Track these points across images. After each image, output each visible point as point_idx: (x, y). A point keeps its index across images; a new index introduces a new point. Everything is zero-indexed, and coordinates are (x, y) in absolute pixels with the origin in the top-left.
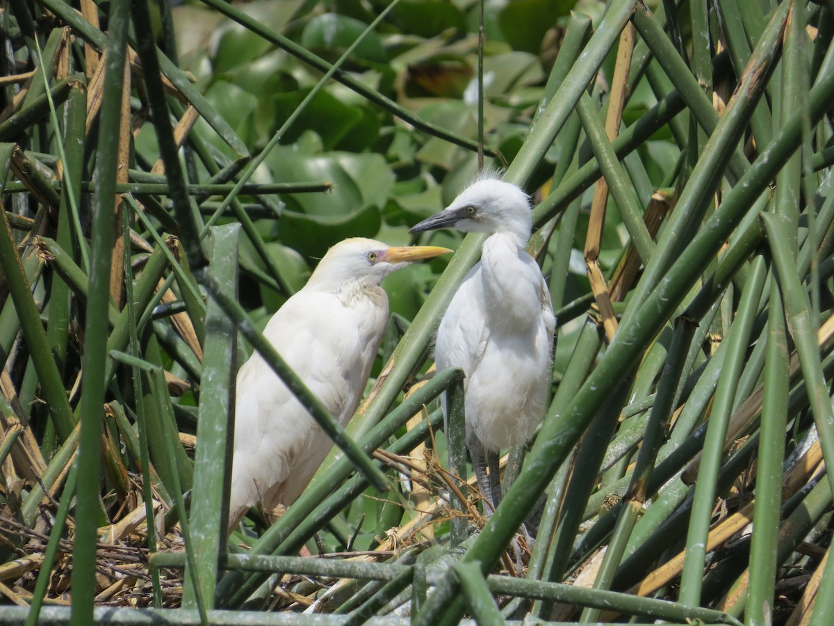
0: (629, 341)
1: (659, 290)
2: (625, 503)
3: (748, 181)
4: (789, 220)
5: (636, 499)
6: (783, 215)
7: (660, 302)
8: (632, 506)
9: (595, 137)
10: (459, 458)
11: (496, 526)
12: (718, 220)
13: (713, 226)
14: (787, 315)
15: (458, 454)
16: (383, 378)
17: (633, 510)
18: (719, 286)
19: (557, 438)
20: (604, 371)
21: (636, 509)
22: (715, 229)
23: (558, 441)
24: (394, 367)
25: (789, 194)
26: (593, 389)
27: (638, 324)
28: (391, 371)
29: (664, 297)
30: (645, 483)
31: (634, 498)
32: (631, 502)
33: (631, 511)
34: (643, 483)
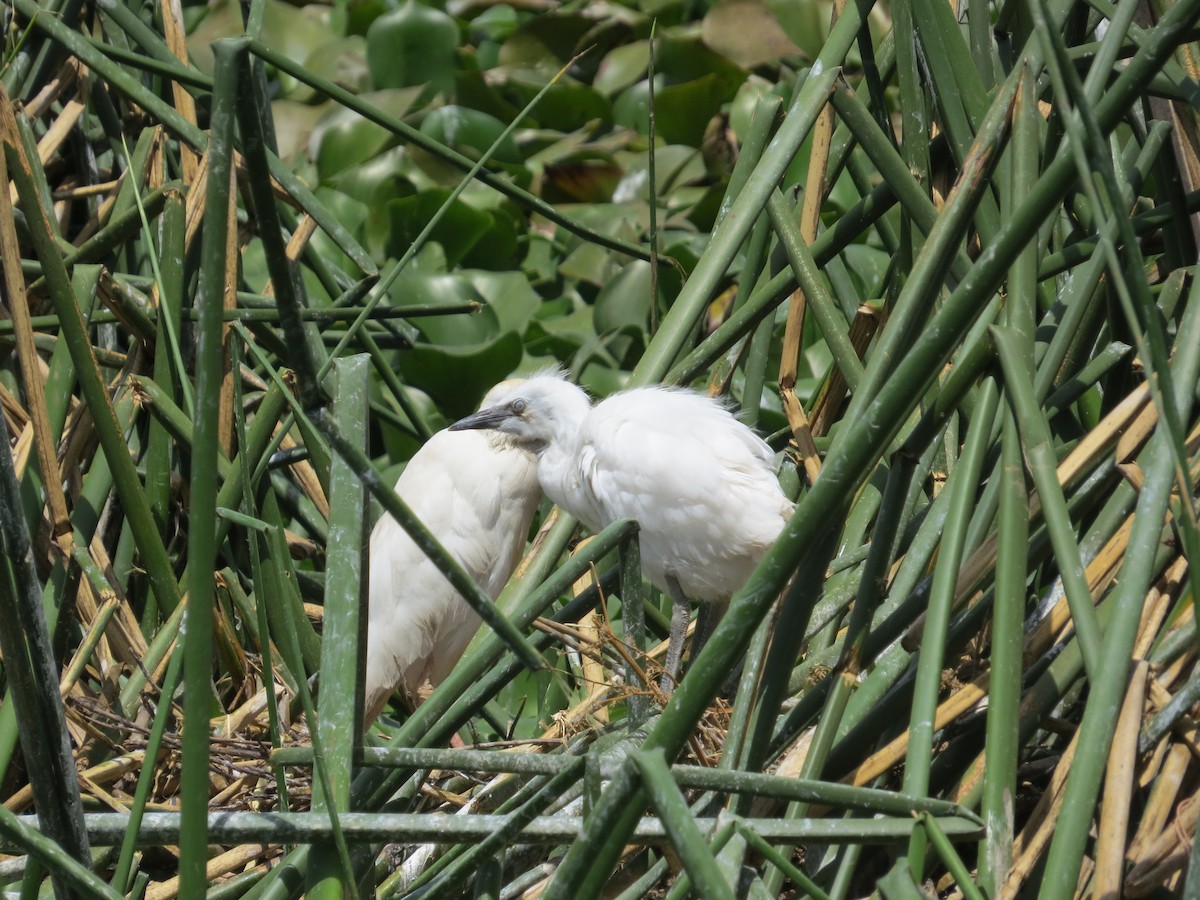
0: (835, 478)
1: (869, 416)
2: (836, 675)
3: (971, 282)
4: (1024, 334)
5: (849, 671)
6: (1016, 328)
7: (871, 430)
8: (844, 679)
9: (789, 241)
10: (636, 626)
11: (682, 703)
12: (937, 330)
13: (931, 337)
14: (1024, 447)
15: (635, 621)
16: (545, 533)
17: (846, 684)
18: (942, 415)
19: (752, 596)
20: (805, 515)
21: (849, 683)
22: (934, 341)
23: (753, 599)
25: (1023, 303)
27: (845, 457)
28: (554, 524)
29: (875, 424)
30: (859, 652)
31: (846, 670)
32: (843, 675)
33: (843, 685)
34: (857, 651)
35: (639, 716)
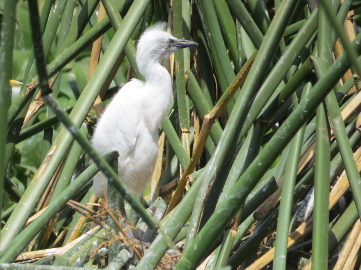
0: (283, 136)
1: (302, 106)
2: (227, 231)
3: (359, 40)
4: (327, 61)
5: (233, 229)
6: (323, 58)
7: (303, 112)
8: (231, 233)
10: (115, 204)
12: (340, 64)
13: (336, 67)
14: (329, 118)
16: (50, 156)
17: (232, 235)
18: (283, 101)
19: (237, 194)
20: (267, 154)
21: (234, 235)
22: (338, 69)
24: (56, 150)
25: (326, 45)
26: (260, 164)
27: (289, 126)
28: (54, 152)
29: (305, 110)
30: (239, 219)
31: (232, 228)
32: (231, 231)
33: (231, 236)
34: (238, 219)
35: (115, 250)
